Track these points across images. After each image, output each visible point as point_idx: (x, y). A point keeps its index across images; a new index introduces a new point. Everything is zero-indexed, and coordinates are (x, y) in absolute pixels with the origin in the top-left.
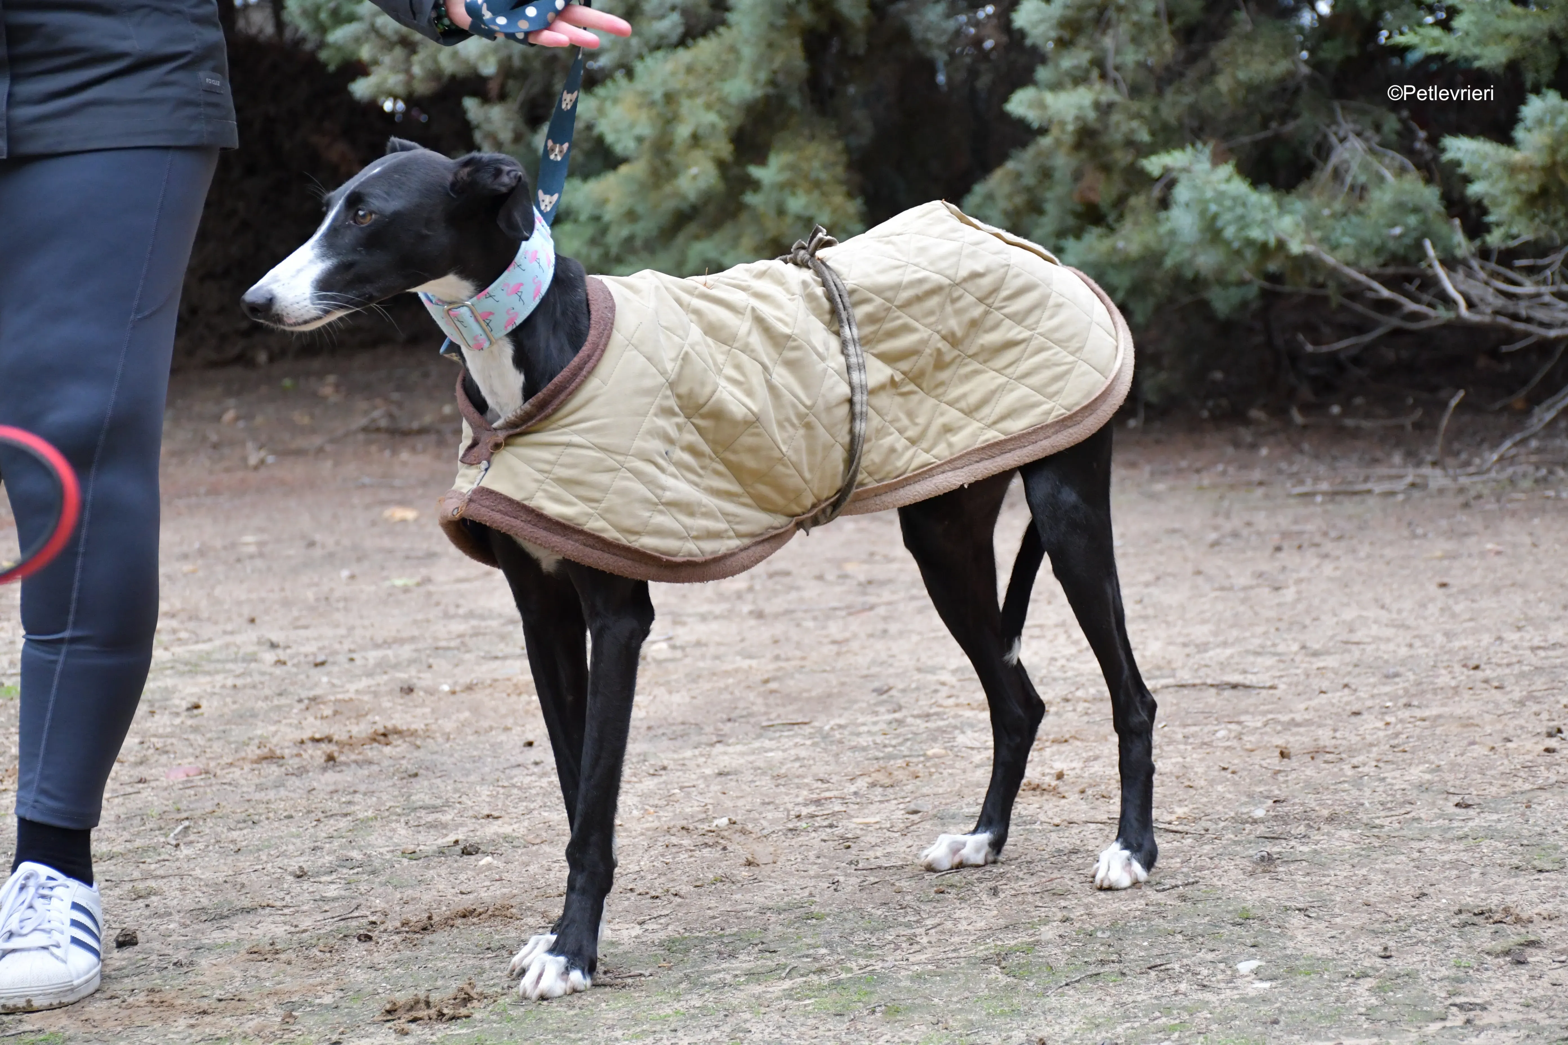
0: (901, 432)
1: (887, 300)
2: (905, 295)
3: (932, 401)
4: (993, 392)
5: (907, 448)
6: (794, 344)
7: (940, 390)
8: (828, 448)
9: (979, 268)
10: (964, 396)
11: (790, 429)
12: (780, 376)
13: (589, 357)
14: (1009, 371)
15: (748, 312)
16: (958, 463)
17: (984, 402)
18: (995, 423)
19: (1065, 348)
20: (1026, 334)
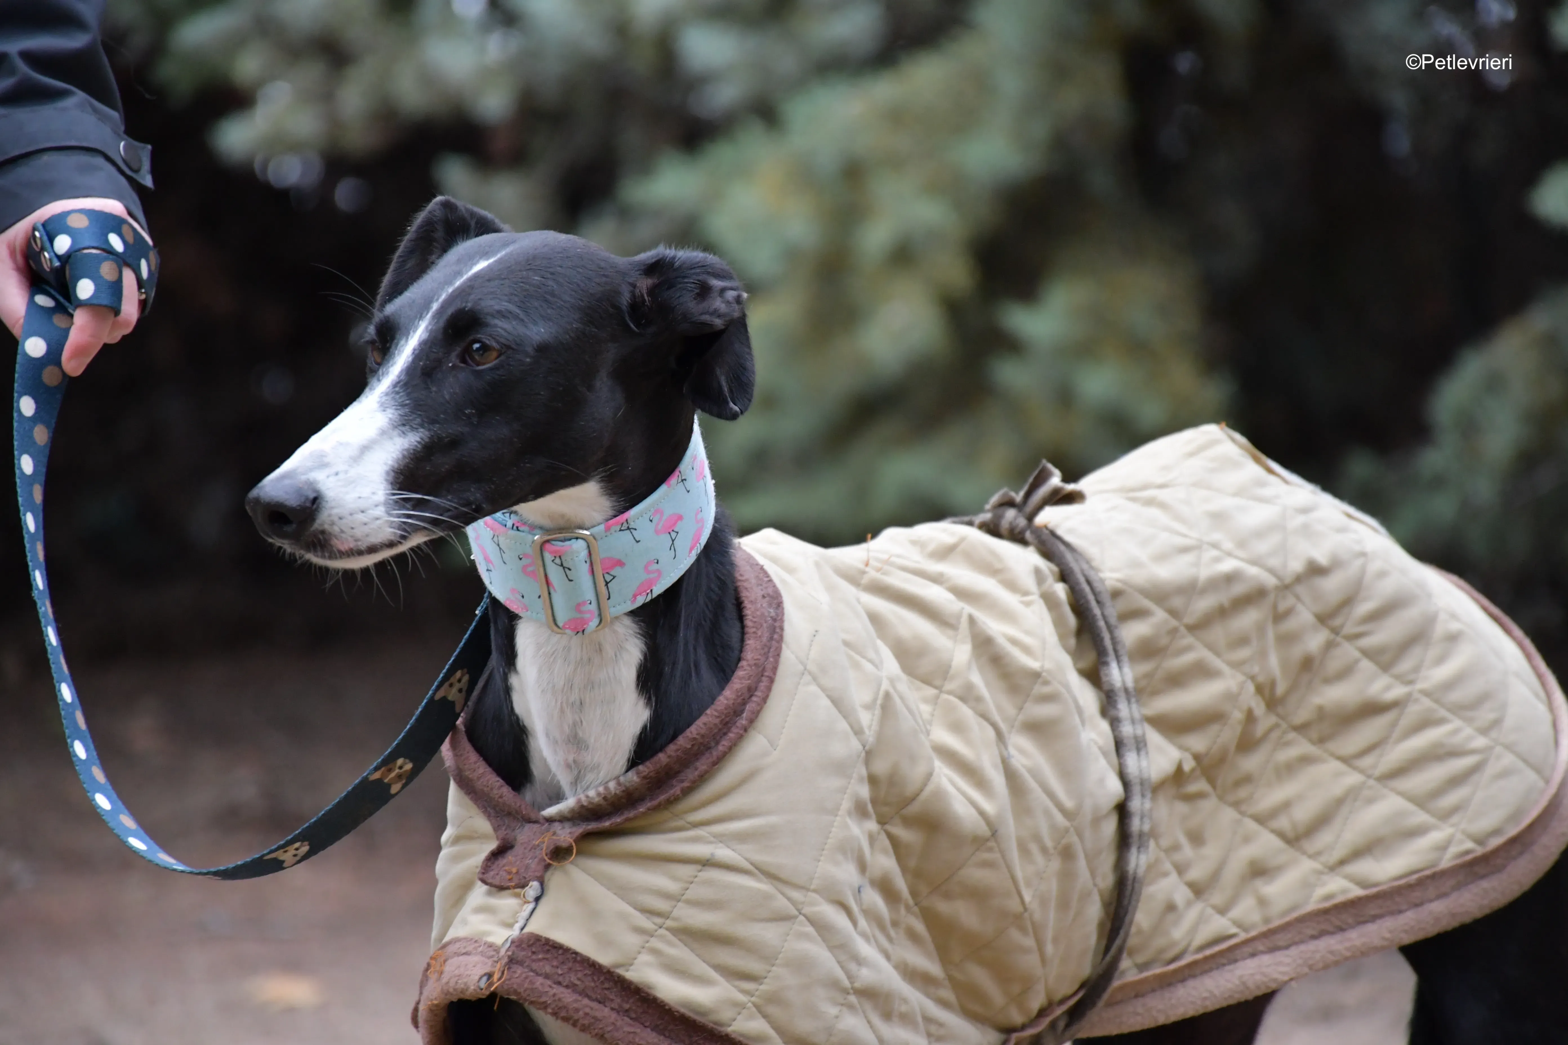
0: (1180, 869)
1: (1174, 613)
2: (1204, 604)
3: (1229, 814)
4: (1339, 802)
5: (1189, 904)
6: (1046, 690)
7: (1242, 793)
8: (1085, 896)
9: (1322, 557)
10: (1286, 806)
11: (1039, 858)
12: (1022, 751)
13: (751, 691)
14: (1367, 761)
15: (964, 623)
16: (1281, 939)
17: (1322, 821)
18: (1342, 862)
19: (1469, 721)
20: (1397, 692)
